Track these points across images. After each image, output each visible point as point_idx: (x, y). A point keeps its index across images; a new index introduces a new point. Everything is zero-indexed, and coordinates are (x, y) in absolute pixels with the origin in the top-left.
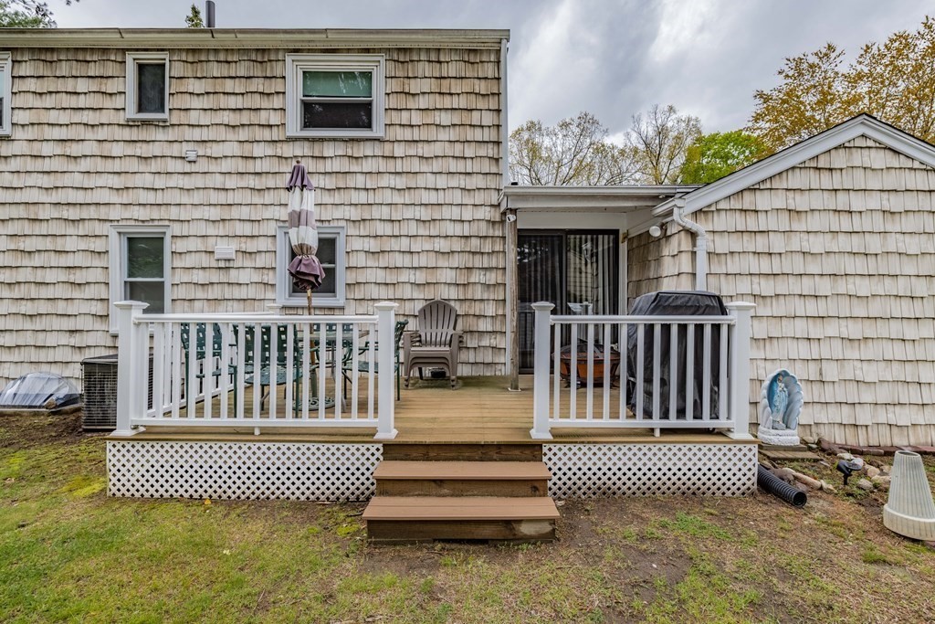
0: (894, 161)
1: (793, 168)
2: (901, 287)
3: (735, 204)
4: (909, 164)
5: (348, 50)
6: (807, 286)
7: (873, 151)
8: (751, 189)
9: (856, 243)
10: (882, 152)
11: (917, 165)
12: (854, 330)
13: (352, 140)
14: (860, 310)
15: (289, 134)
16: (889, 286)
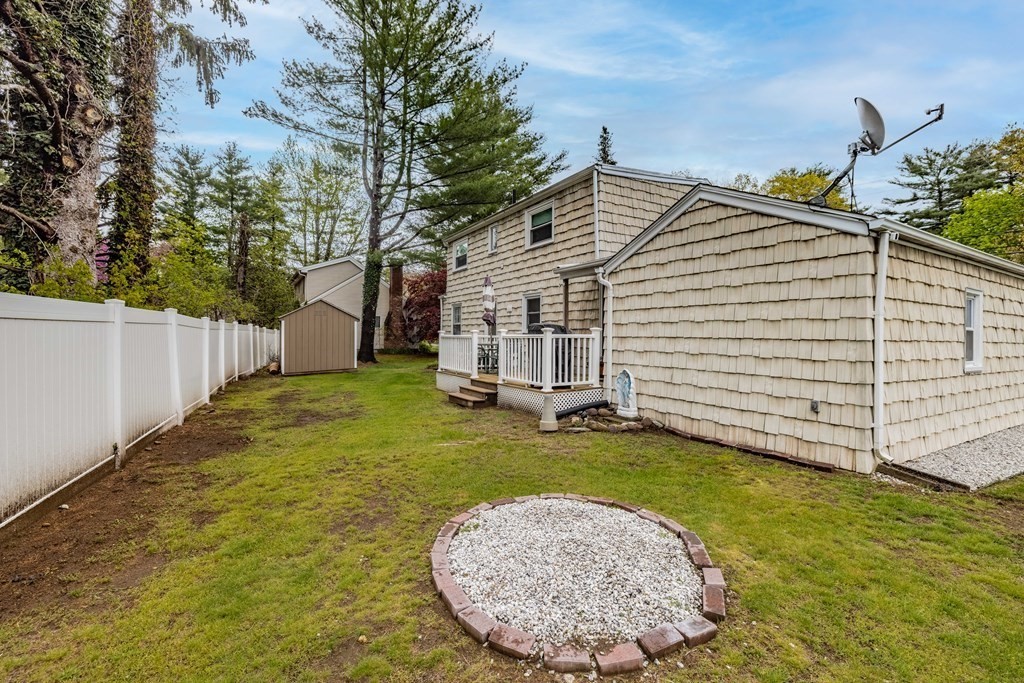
0: (722, 213)
1: (659, 235)
2: (727, 313)
3: (628, 265)
4: (734, 212)
5: (543, 200)
6: (664, 315)
7: (709, 209)
8: (636, 254)
9: (696, 282)
10: (715, 208)
11: (740, 212)
12: (693, 347)
13: (545, 246)
14: (698, 332)
15: (527, 248)
16: (719, 313)
